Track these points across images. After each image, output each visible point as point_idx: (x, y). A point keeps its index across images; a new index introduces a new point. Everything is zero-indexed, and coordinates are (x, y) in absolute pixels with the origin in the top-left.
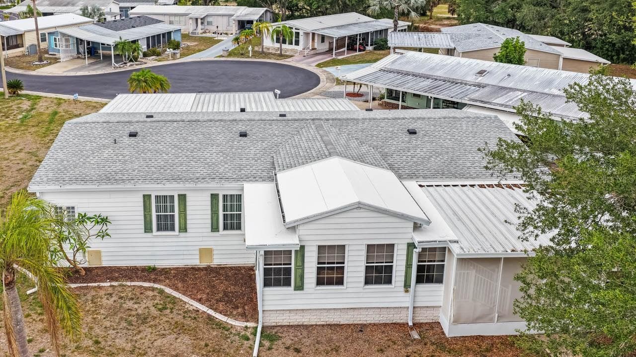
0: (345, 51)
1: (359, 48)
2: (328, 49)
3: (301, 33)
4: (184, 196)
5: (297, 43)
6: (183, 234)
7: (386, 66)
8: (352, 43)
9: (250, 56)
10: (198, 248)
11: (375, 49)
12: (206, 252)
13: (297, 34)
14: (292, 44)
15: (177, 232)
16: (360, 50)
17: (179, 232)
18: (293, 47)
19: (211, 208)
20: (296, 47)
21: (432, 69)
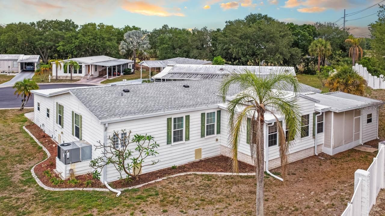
0: (106, 77)
1: (118, 74)
2: (98, 76)
3: (83, 65)
4: (189, 116)
5: (80, 72)
6: (187, 142)
7: (171, 71)
8: (112, 71)
9: (50, 81)
10: (194, 150)
11: (124, 74)
12: (198, 152)
13: (81, 66)
14: (77, 73)
15: (184, 141)
16: (118, 75)
17: (185, 140)
18: (78, 74)
19: (201, 122)
20: (80, 75)
21: (196, 70)
